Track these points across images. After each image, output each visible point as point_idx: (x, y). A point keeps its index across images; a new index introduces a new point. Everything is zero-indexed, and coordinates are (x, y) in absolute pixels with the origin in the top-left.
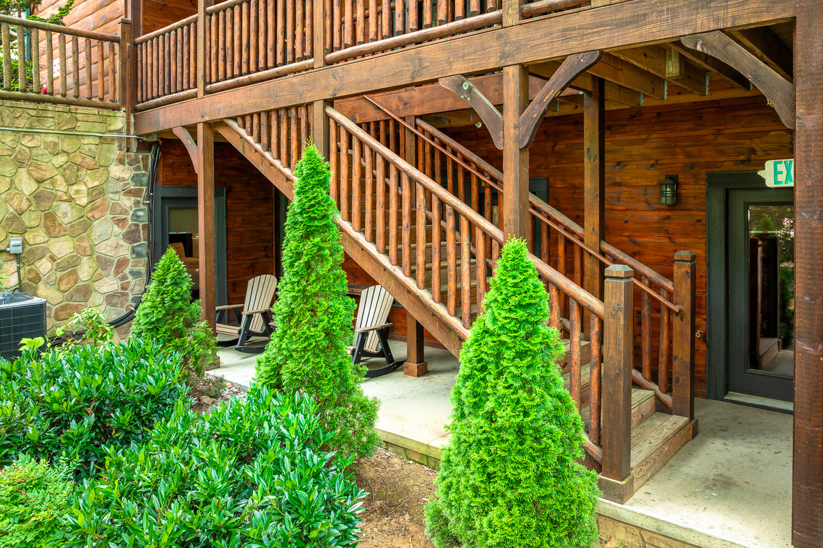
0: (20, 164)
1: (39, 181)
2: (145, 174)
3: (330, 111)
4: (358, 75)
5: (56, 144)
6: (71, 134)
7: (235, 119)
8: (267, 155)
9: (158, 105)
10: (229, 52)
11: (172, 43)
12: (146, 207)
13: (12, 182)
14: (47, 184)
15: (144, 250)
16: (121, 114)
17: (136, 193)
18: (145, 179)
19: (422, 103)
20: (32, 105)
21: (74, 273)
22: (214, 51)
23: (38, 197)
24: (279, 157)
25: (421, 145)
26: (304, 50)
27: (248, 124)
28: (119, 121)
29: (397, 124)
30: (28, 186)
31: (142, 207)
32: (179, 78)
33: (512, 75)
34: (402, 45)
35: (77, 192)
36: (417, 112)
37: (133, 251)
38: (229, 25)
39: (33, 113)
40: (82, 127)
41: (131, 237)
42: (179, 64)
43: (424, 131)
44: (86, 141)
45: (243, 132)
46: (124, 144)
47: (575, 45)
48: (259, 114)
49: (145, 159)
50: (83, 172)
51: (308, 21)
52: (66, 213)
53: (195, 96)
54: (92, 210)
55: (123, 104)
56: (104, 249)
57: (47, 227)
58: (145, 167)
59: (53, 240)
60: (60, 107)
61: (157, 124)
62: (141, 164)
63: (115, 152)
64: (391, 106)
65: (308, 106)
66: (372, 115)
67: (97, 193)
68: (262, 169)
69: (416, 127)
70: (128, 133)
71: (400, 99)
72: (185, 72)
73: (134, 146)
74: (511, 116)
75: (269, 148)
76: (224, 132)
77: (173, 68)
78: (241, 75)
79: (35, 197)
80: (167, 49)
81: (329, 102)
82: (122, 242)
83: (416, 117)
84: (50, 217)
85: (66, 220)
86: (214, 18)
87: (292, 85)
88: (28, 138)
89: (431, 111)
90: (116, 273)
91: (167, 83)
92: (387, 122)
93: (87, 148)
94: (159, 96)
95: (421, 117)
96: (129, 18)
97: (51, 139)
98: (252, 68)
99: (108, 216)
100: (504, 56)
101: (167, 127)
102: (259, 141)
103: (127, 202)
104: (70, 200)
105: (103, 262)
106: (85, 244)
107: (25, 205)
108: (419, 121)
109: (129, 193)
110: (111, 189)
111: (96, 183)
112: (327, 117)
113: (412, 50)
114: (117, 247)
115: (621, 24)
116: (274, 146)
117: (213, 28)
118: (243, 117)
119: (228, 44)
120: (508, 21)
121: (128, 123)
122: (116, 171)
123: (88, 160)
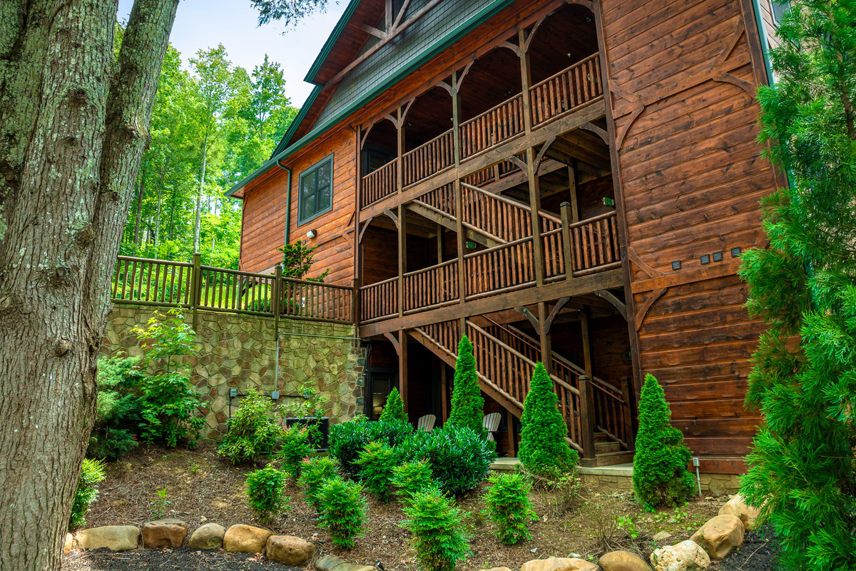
0: (310, 352)
1: (317, 362)
2: (364, 359)
3: (468, 322)
4: (481, 306)
5: (325, 343)
6: (332, 338)
7: (420, 327)
8: (438, 344)
9: (374, 322)
10: (416, 296)
11: (383, 291)
12: (363, 377)
13: (306, 362)
14: (320, 363)
15: (362, 401)
16: (353, 327)
17: (359, 369)
18: (363, 362)
19: (510, 317)
20: (315, 323)
21: (330, 411)
22: (407, 295)
23: (316, 370)
24: (443, 345)
25: (510, 337)
26: (454, 295)
27: (427, 330)
28: (352, 331)
29: (498, 327)
30: (313, 364)
31: (362, 377)
32: (387, 308)
33: (541, 305)
34: (500, 293)
35: (333, 368)
36: (508, 321)
37: (357, 402)
38: (416, 283)
39: (316, 327)
40: (336, 334)
41: (356, 393)
42: (387, 301)
43: (512, 331)
44: (337, 341)
45: (424, 334)
46: (354, 343)
47: (562, 295)
48: (433, 325)
49: (364, 351)
50: (336, 357)
51: (456, 283)
52: (328, 379)
53: (398, 316)
54: (339, 377)
55: (354, 322)
56: (344, 399)
57: (319, 386)
58: (364, 356)
59: (322, 392)
60: (327, 324)
61: (375, 331)
62: (362, 354)
63: (350, 348)
64: (495, 320)
65: (458, 320)
66: (486, 324)
67: (341, 368)
68: (435, 351)
69: (508, 328)
70: (356, 337)
71: (500, 315)
72: (391, 305)
73: (359, 344)
74: (542, 322)
75: (438, 341)
76: (413, 335)
77: (383, 303)
78: (423, 306)
79: (315, 370)
80: (380, 293)
81: (467, 318)
82: (352, 396)
83: (508, 324)
84: (321, 380)
85: (328, 382)
86: (407, 279)
87: (450, 311)
88: (314, 339)
89: (514, 321)
90: (349, 413)
91: (380, 311)
92: (493, 327)
93: (338, 345)
94: (374, 317)
95: (510, 324)
96: (357, 277)
97: (323, 340)
98: (429, 303)
99: (347, 381)
100: (538, 298)
101: (380, 333)
102: (433, 337)
103: (355, 374)
104: (330, 372)
105: (343, 406)
106: (336, 396)
107: (311, 374)
108: (509, 326)
109: (356, 369)
110: (348, 367)
111: (341, 363)
112: (467, 325)
113: (503, 296)
114: (350, 398)
115: (576, 287)
116: (441, 340)
117: (407, 284)
118: (424, 327)
119: (416, 292)
120: (539, 285)
121: (356, 332)
122: (351, 357)
123: (338, 351)
